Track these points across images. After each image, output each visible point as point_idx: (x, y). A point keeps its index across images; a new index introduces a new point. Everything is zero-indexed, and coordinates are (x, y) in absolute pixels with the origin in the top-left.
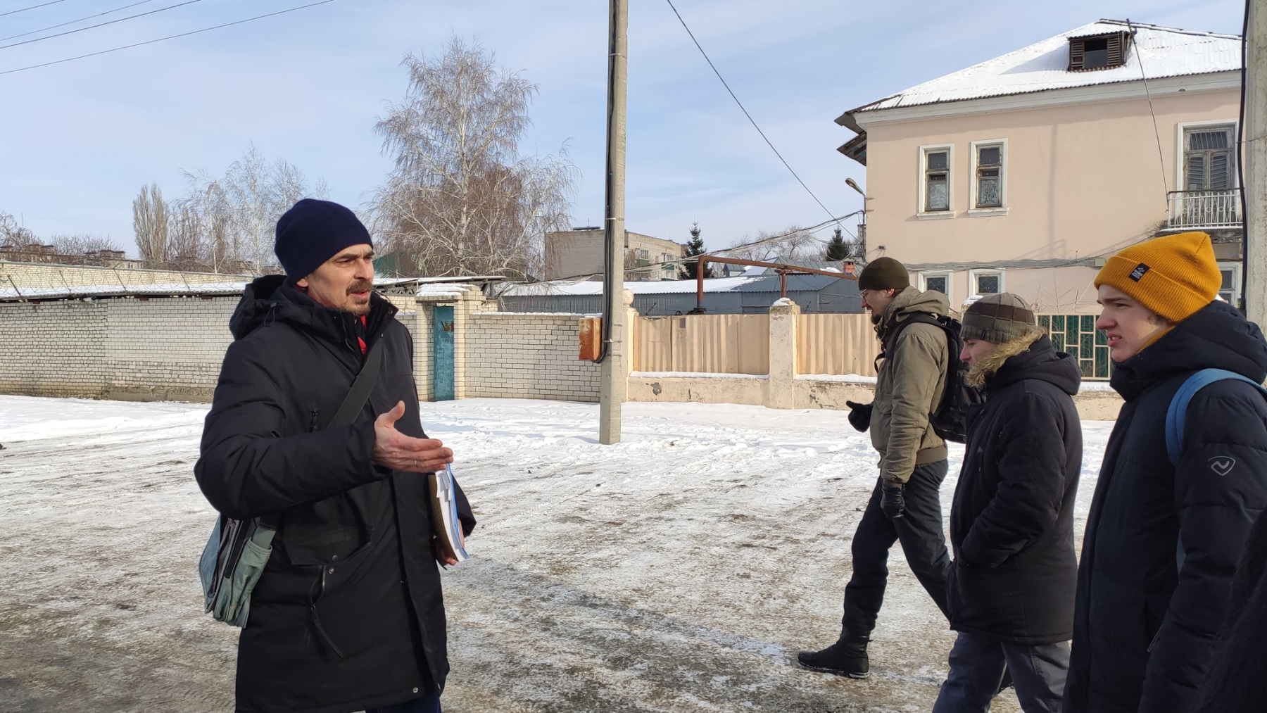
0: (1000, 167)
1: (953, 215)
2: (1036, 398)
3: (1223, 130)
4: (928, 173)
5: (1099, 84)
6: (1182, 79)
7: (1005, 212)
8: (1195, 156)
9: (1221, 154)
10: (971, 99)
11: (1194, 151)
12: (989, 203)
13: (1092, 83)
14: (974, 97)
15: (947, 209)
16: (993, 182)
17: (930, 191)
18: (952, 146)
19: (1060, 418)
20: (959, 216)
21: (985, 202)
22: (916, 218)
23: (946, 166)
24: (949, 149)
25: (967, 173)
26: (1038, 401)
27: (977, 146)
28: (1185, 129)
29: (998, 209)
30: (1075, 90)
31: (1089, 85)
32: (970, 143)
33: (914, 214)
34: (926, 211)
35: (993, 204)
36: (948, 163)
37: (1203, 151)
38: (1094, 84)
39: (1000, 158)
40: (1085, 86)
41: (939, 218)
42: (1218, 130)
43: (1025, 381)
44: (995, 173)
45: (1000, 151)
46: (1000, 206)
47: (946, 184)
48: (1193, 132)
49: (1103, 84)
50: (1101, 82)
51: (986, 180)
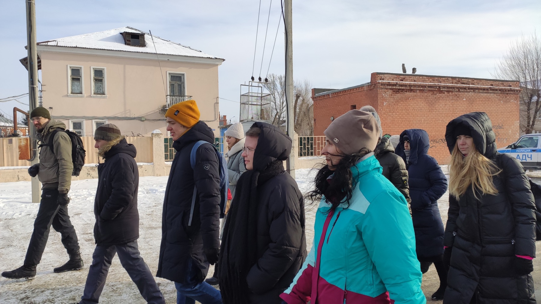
0: (103, 79)
1: (84, 96)
2: (123, 159)
3: (180, 76)
4: (71, 77)
5: (141, 52)
6: (169, 56)
7: (107, 97)
8: (172, 83)
9: (180, 84)
10: (91, 49)
11: (172, 82)
12: (99, 93)
13: (139, 51)
14: (92, 48)
15: (81, 93)
16: (100, 84)
17: (72, 85)
18: (83, 67)
19: (131, 165)
20: (87, 97)
21: (97, 92)
22: (67, 96)
23: (79, 75)
24: (81, 68)
25: (90, 80)
26: (124, 160)
27: (93, 69)
28: (169, 74)
29: (104, 96)
30: (132, 53)
31: (138, 52)
32: (90, 67)
33: (66, 94)
34: (71, 93)
35: (100, 93)
36: (80, 74)
37: (175, 82)
38: (139, 52)
39: (103, 75)
40: (136, 52)
41: (78, 97)
42: (179, 75)
43: (119, 153)
44: (101, 81)
45: (103, 72)
46: (104, 94)
47: (80, 83)
48: (172, 75)
49: (142, 52)
50: (142, 51)
51: (97, 83)
